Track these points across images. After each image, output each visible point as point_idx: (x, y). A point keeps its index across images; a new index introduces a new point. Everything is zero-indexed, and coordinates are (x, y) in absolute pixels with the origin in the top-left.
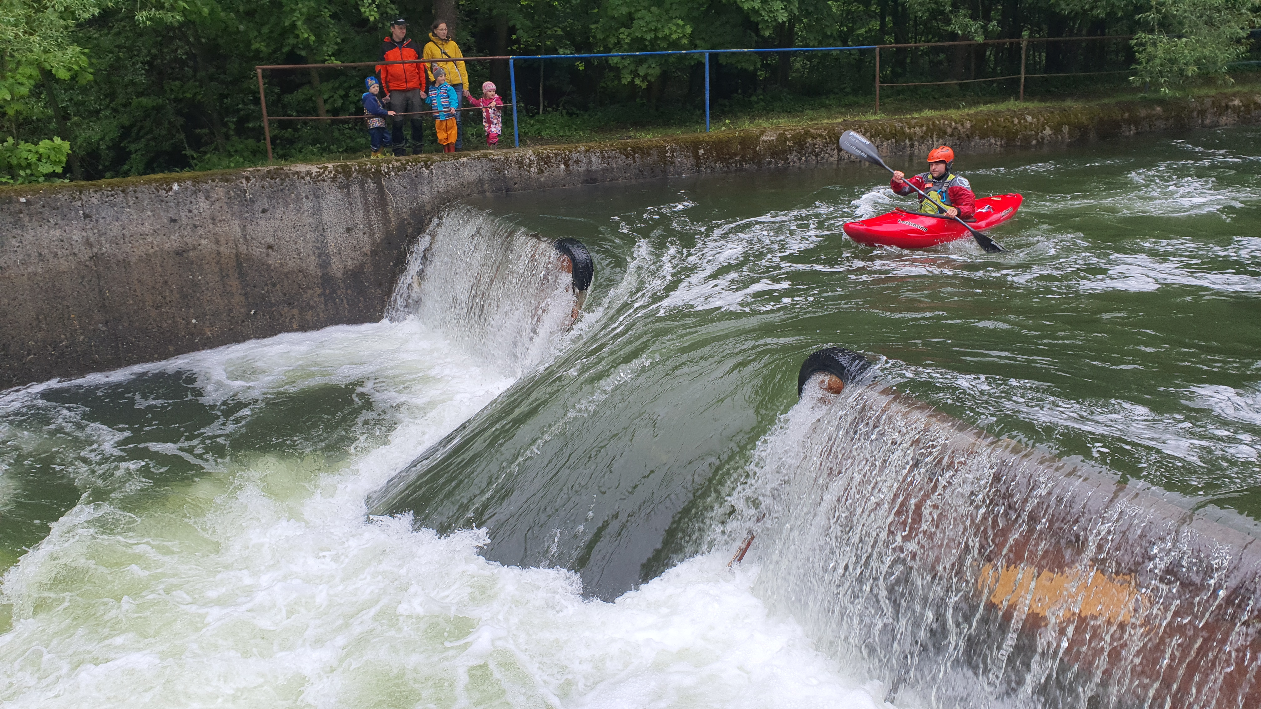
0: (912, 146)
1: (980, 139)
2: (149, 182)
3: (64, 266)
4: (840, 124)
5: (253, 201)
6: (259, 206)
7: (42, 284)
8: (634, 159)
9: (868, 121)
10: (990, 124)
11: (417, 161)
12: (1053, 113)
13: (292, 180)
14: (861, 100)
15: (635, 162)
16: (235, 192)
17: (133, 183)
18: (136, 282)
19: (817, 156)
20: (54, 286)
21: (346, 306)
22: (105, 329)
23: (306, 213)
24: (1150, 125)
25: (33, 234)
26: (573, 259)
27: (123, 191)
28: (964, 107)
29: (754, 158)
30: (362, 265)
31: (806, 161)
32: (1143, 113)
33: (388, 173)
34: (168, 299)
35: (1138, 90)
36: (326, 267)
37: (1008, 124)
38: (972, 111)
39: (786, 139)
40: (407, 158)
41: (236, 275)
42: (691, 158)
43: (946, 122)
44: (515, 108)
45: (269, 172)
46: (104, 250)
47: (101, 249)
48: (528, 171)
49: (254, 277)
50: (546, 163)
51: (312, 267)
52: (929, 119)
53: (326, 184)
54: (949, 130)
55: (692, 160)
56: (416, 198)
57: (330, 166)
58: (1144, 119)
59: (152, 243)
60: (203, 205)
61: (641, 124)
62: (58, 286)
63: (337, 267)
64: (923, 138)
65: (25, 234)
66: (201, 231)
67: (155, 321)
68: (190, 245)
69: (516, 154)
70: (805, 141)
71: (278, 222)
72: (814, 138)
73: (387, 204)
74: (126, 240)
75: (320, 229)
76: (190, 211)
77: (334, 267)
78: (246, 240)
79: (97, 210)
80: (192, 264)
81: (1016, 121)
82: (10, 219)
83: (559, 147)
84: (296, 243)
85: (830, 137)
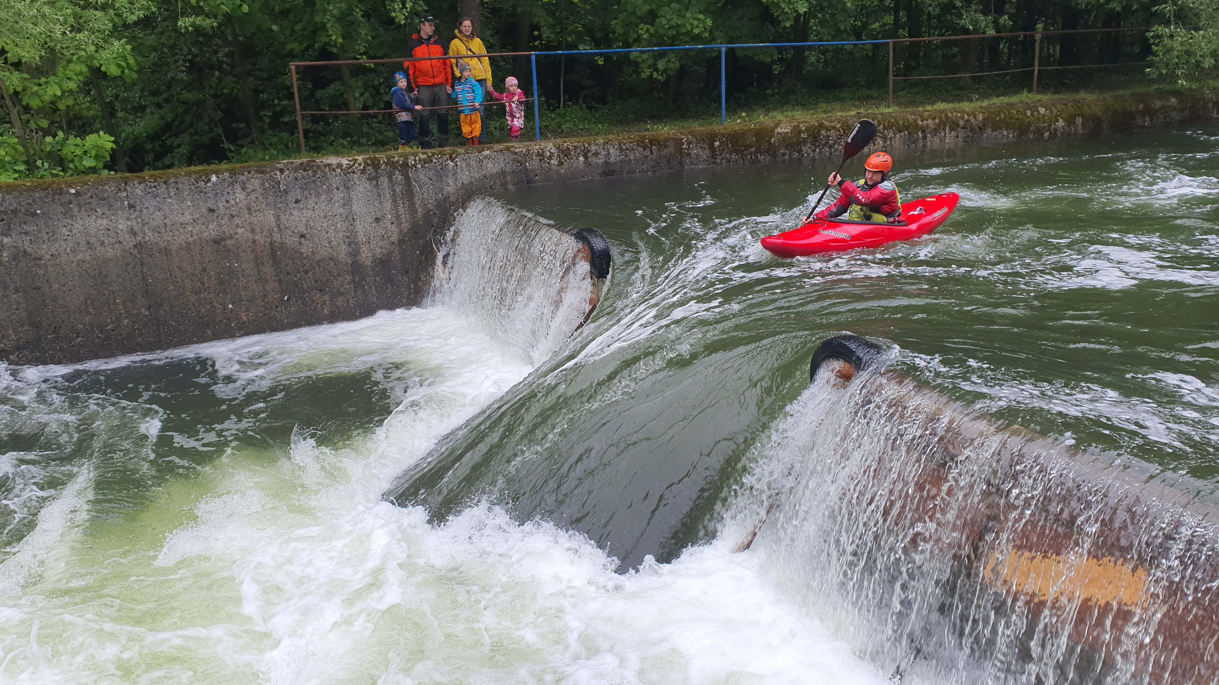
0: (925, 138)
1: (994, 130)
2: (188, 174)
3: (110, 253)
4: (854, 116)
5: (287, 193)
6: (291, 197)
7: (90, 271)
8: (651, 151)
9: (882, 114)
10: (1003, 116)
11: (443, 154)
12: (1066, 105)
13: (323, 172)
14: (874, 93)
15: (652, 153)
16: (269, 183)
17: (175, 176)
18: (176, 269)
19: (830, 147)
20: (100, 273)
21: (375, 293)
22: (147, 313)
23: (337, 204)
24: (1165, 118)
25: (82, 223)
26: (591, 248)
27: (165, 183)
28: (977, 99)
29: (768, 149)
30: (390, 253)
31: (820, 153)
32: (1158, 104)
33: (415, 166)
34: (206, 285)
35: (1153, 81)
36: (355, 255)
37: (1021, 116)
38: (985, 103)
39: (800, 132)
40: (433, 150)
41: (271, 263)
42: (707, 150)
43: (959, 115)
44: (536, 102)
45: (302, 164)
46: (147, 238)
47: (144, 238)
48: (549, 163)
49: (287, 265)
50: (566, 156)
51: (342, 256)
52: (942, 111)
53: (355, 175)
54: (962, 123)
55: (708, 152)
56: (442, 190)
57: (360, 158)
58: (1159, 110)
59: (192, 232)
60: (240, 195)
61: (658, 117)
62: (104, 273)
63: (366, 256)
64: (935, 131)
65: (74, 223)
66: (237, 221)
67: (194, 305)
68: (227, 234)
69: (537, 147)
70: (819, 133)
71: (310, 212)
72: (828, 130)
73: (413, 195)
74: (168, 229)
75: (350, 218)
76: (227, 202)
77: (364, 255)
78: (280, 230)
79: (141, 201)
80: (229, 251)
81: (1029, 113)
82: (60, 209)
83: (578, 139)
84: (327, 232)
85: (844, 130)
